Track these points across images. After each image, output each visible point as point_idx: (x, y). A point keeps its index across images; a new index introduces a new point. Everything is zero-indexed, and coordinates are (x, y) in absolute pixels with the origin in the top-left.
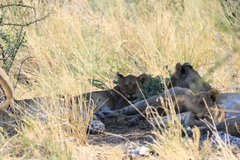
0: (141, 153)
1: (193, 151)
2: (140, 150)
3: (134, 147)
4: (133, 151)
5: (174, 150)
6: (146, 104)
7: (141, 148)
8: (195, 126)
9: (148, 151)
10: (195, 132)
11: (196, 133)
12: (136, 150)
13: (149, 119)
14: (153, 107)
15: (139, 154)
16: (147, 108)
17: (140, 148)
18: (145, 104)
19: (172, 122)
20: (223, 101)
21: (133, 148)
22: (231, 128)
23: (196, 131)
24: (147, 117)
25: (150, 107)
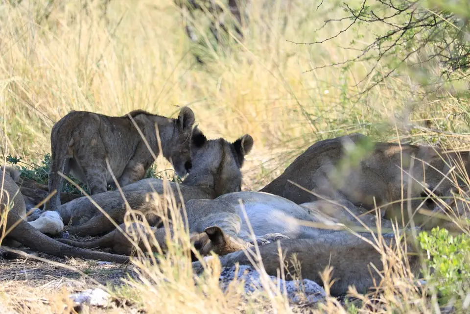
0: (93, 302)
1: (217, 300)
2: (91, 296)
3: (77, 290)
4: (77, 297)
5: (182, 299)
6: (125, 205)
7: (94, 292)
8: (212, 252)
9: (109, 298)
10: (212, 264)
11: (212, 266)
12: (83, 296)
13: (130, 235)
14: (140, 213)
15: (90, 302)
16: (128, 213)
17: (90, 290)
18: (123, 206)
19: (174, 242)
20: (236, 207)
21: (75, 291)
22: (268, 260)
23: (213, 262)
24: (127, 231)
25: (133, 212)
